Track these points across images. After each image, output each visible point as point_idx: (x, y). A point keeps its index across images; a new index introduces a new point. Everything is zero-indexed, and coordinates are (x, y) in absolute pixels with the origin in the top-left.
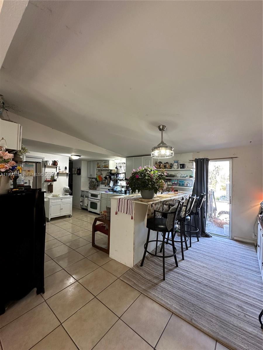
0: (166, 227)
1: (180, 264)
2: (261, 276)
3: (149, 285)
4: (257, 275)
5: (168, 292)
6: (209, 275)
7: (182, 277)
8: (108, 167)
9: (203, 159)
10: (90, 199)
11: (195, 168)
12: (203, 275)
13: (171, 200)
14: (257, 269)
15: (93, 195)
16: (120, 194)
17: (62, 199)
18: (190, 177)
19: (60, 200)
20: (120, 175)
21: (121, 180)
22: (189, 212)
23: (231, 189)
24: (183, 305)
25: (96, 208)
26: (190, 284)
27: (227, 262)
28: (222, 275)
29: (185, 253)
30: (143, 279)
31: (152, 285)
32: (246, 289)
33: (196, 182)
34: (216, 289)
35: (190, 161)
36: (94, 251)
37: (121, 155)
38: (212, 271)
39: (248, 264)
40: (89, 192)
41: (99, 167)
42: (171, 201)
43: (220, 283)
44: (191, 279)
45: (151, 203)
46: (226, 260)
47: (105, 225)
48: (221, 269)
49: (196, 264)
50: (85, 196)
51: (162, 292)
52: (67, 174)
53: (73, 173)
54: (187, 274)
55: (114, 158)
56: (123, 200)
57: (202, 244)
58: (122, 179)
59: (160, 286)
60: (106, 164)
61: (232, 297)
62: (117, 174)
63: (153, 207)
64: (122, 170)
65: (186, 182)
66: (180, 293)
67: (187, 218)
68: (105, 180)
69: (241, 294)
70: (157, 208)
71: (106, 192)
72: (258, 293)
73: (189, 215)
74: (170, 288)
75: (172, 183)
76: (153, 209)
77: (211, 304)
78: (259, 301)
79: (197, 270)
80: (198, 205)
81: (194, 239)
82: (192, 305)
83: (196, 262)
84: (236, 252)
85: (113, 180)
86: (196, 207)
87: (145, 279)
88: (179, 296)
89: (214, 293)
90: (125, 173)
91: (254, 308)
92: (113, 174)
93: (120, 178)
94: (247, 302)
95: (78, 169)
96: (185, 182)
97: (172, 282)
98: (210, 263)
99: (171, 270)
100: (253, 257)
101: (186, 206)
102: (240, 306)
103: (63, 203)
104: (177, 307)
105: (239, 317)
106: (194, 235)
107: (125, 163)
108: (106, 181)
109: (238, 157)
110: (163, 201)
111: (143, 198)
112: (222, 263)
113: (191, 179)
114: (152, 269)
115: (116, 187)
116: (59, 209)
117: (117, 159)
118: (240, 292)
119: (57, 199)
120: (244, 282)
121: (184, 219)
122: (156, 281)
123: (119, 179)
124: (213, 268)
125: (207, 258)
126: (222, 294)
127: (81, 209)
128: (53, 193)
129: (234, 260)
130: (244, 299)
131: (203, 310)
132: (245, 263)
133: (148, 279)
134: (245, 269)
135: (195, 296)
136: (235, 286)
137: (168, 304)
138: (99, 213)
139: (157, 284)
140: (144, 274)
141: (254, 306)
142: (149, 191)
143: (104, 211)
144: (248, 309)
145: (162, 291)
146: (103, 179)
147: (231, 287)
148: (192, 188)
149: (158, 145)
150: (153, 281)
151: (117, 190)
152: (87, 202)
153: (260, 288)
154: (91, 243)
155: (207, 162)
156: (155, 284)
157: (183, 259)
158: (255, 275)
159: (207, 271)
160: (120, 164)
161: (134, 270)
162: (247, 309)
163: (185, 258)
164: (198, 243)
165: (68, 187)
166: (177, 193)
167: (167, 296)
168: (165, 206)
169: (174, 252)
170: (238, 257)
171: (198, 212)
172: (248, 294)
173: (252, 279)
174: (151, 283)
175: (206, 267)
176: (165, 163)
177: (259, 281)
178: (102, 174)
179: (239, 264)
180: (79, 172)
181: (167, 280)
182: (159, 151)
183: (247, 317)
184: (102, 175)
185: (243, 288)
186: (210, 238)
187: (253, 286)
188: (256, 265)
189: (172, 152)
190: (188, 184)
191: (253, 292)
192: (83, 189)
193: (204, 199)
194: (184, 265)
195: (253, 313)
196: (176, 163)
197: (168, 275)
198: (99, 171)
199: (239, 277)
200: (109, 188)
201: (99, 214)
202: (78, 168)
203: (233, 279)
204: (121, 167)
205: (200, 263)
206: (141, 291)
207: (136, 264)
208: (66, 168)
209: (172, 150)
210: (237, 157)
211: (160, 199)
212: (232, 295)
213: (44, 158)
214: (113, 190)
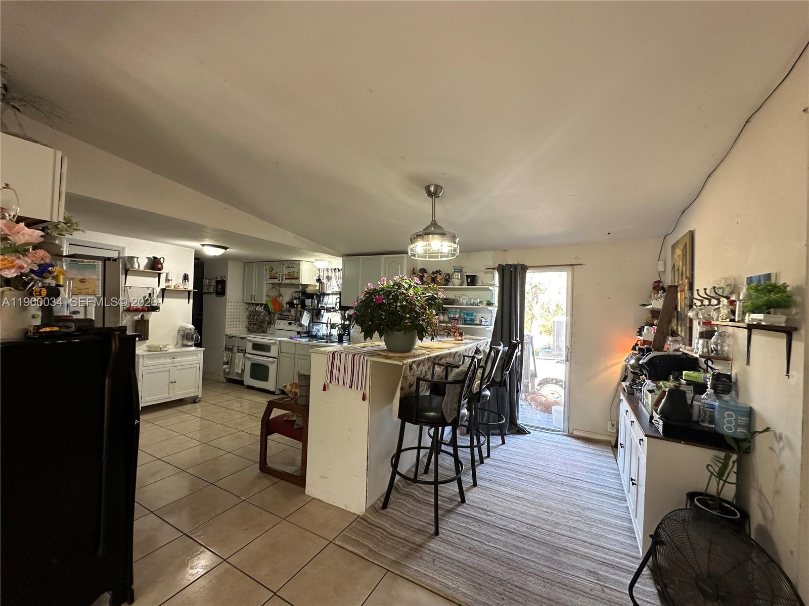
0: (443, 414)
1: (470, 496)
2: (626, 505)
3: (405, 549)
4: (620, 504)
5: (448, 560)
6: (530, 515)
7: (475, 524)
8: (297, 278)
9: (516, 266)
10: (250, 356)
11: (498, 285)
12: (518, 516)
13: (450, 353)
14: (618, 492)
15: (257, 347)
16: (327, 342)
17: (173, 356)
18: (487, 304)
19: (168, 360)
20: (326, 299)
21: (329, 310)
22: (487, 382)
23: (568, 331)
24: (479, 584)
25: (266, 379)
26: (491, 538)
27: (562, 484)
28: (555, 512)
29: (480, 470)
30: (390, 536)
31: (412, 550)
32: (602, 536)
33: (500, 314)
34: (544, 541)
35: (487, 269)
36: (266, 482)
37: (329, 250)
38: (533, 504)
39: (602, 484)
40: (248, 338)
41: (275, 278)
42: (450, 357)
43: (552, 528)
44: (494, 526)
45: (410, 360)
46: (561, 480)
47: (294, 418)
48: (553, 500)
49: (502, 493)
50: (235, 349)
51: (434, 563)
52: (189, 292)
53: (205, 290)
54: (484, 517)
55: (314, 256)
56: (343, 356)
57: (510, 448)
58: (333, 308)
59: (429, 550)
60: (292, 270)
61: (576, 554)
62: (321, 295)
63: (413, 371)
64: (333, 286)
65: (479, 316)
66: (474, 560)
67: (483, 393)
68: (290, 311)
69: (593, 547)
70: (421, 372)
71: (292, 338)
72: (623, 540)
73: (488, 388)
74: (450, 552)
75: (449, 318)
76: (413, 376)
77: (536, 575)
78: (626, 557)
79: (506, 505)
80: (506, 364)
81: (496, 440)
82: (499, 582)
83: (503, 489)
84: (579, 461)
85: (309, 310)
86: (500, 369)
87: (393, 537)
88: (470, 567)
89: (541, 552)
90: (340, 293)
91: (618, 572)
92: (311, 296)
93: (328, 306)
94: (605, 561)
95: (218, 282)
96: (476, 316)
97: (453, 538)
98: (530, 488)
99: (451, 511)
100: (609, 468)
101: (484, 369)
102: (593, 570)
103: (178, 368)
104: (467, 592)
105: (592, 593)
106: (494, 432)
107: (340, 269)
108: (293, 312)
109: (585, 265)
110: (434, 356)
111: (389, 350)
112: (554, 487)
113: (490, 308)
114: (409, 512)
115: (317, 328)
116: (168, 382)
117: (321, 260)
118: (590, 544)
119: (159, 357)
120: (596, 521)
121: (479, 396)
122: (418, 539)
123: (324, 307)
124: (536, 498)
125: (523, 478)
126: (558, 550)
127: (225, 381)
128: (148, 342)
129: (576, 478)
130: (600, 557)
131: (522, 591)
132: (596, 482)
133: (402, 536)
134: (597, 495)
135: (503, 562)
136: (580, 532)
137: (448, 587)
138: (272, 389)
139: (421, 546)
140: (392, 525)
141: (618, 567)
142: (405, 333)
143: (292, 385)
144: (607, 574)
145: (434, 560)
146: (285, 306)
147: (574, 535)
148: (492, 328)
149: (424, 230)
150: (412, 541)
151: (320, 334)
152: (241, 365)
153: (626, 529)
154: (258, 465)
155: (522, 271)
156: (417, 545)
157: (475, 485)
158: (615, 505)
159: (525, 506)
160: (327, 271)
161: (369, 520)
162: (606, 576)
163: (479, 482)
164: (503, 447)
165: (192, 327)
166: (462, 340)
167: (446, 570)
168: (437, 368)
169: (458, 472)
170: (583, 471)
171: (505, 381)
172: (605, 545)
173: (611, 513)
174: (407, 545)
175: (523, 498)
176: (433, 273)
177: (623, 516)
178: (281, 295)
179: (585, 485)
180: (221, 289)
181: (443, 534)
182: (425, 243)
183: (607, 591)
184: (281, 298)
185: (596, 534)
186: (527, 435)
187: (613, 527)
188: (616, 484)
189: (456, 246)
190: (483, 320)
191: (614, 540)
192: (229, 331)
193: (517, 352)
194: (478, 498)
195: (616, 582)
196: (457, 274)
197: (444, 523)
198: (273, 287)
199: (587, 513)
200: (300, 329)
201: (273, 393)
202: (219, 279)
203: (576, 518)
204: (329, 278)
205: (508, 491)
206: (386, 567)
207: (372, 506)
208: (186, 277)
209: (455, 243)
210: (582, 264)
211: (428, 353)
212: (577, 550)
213: (124, 249)
214: (309, 334)
